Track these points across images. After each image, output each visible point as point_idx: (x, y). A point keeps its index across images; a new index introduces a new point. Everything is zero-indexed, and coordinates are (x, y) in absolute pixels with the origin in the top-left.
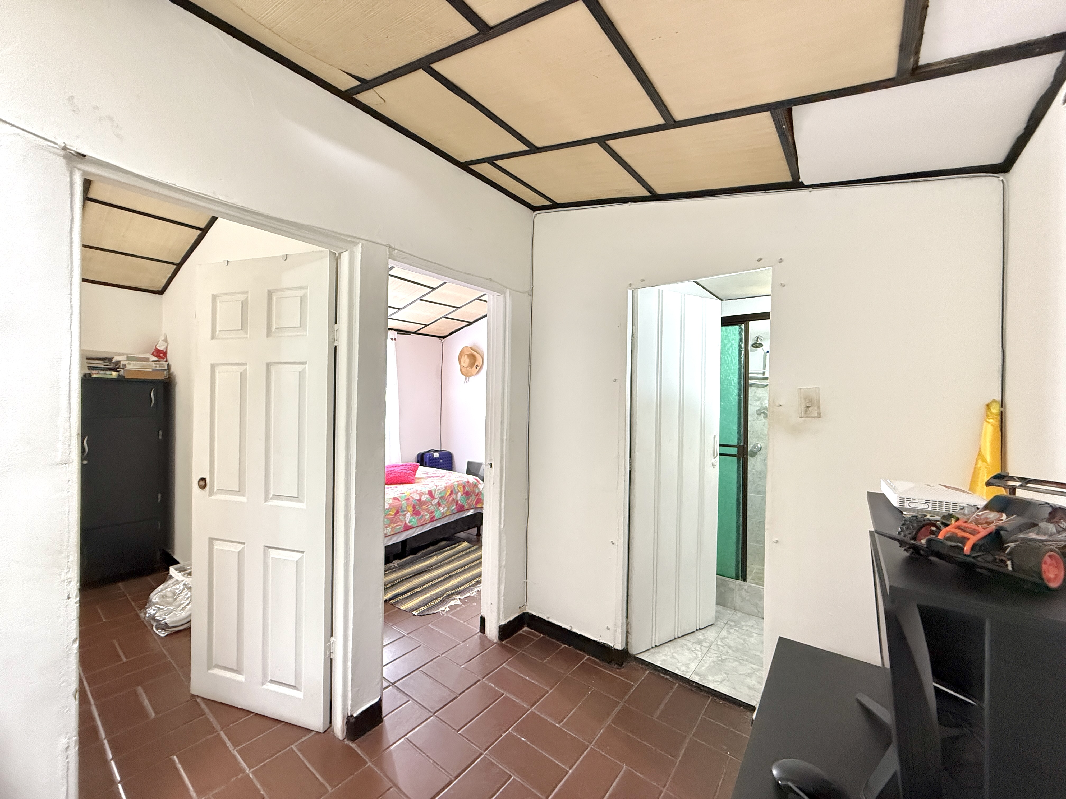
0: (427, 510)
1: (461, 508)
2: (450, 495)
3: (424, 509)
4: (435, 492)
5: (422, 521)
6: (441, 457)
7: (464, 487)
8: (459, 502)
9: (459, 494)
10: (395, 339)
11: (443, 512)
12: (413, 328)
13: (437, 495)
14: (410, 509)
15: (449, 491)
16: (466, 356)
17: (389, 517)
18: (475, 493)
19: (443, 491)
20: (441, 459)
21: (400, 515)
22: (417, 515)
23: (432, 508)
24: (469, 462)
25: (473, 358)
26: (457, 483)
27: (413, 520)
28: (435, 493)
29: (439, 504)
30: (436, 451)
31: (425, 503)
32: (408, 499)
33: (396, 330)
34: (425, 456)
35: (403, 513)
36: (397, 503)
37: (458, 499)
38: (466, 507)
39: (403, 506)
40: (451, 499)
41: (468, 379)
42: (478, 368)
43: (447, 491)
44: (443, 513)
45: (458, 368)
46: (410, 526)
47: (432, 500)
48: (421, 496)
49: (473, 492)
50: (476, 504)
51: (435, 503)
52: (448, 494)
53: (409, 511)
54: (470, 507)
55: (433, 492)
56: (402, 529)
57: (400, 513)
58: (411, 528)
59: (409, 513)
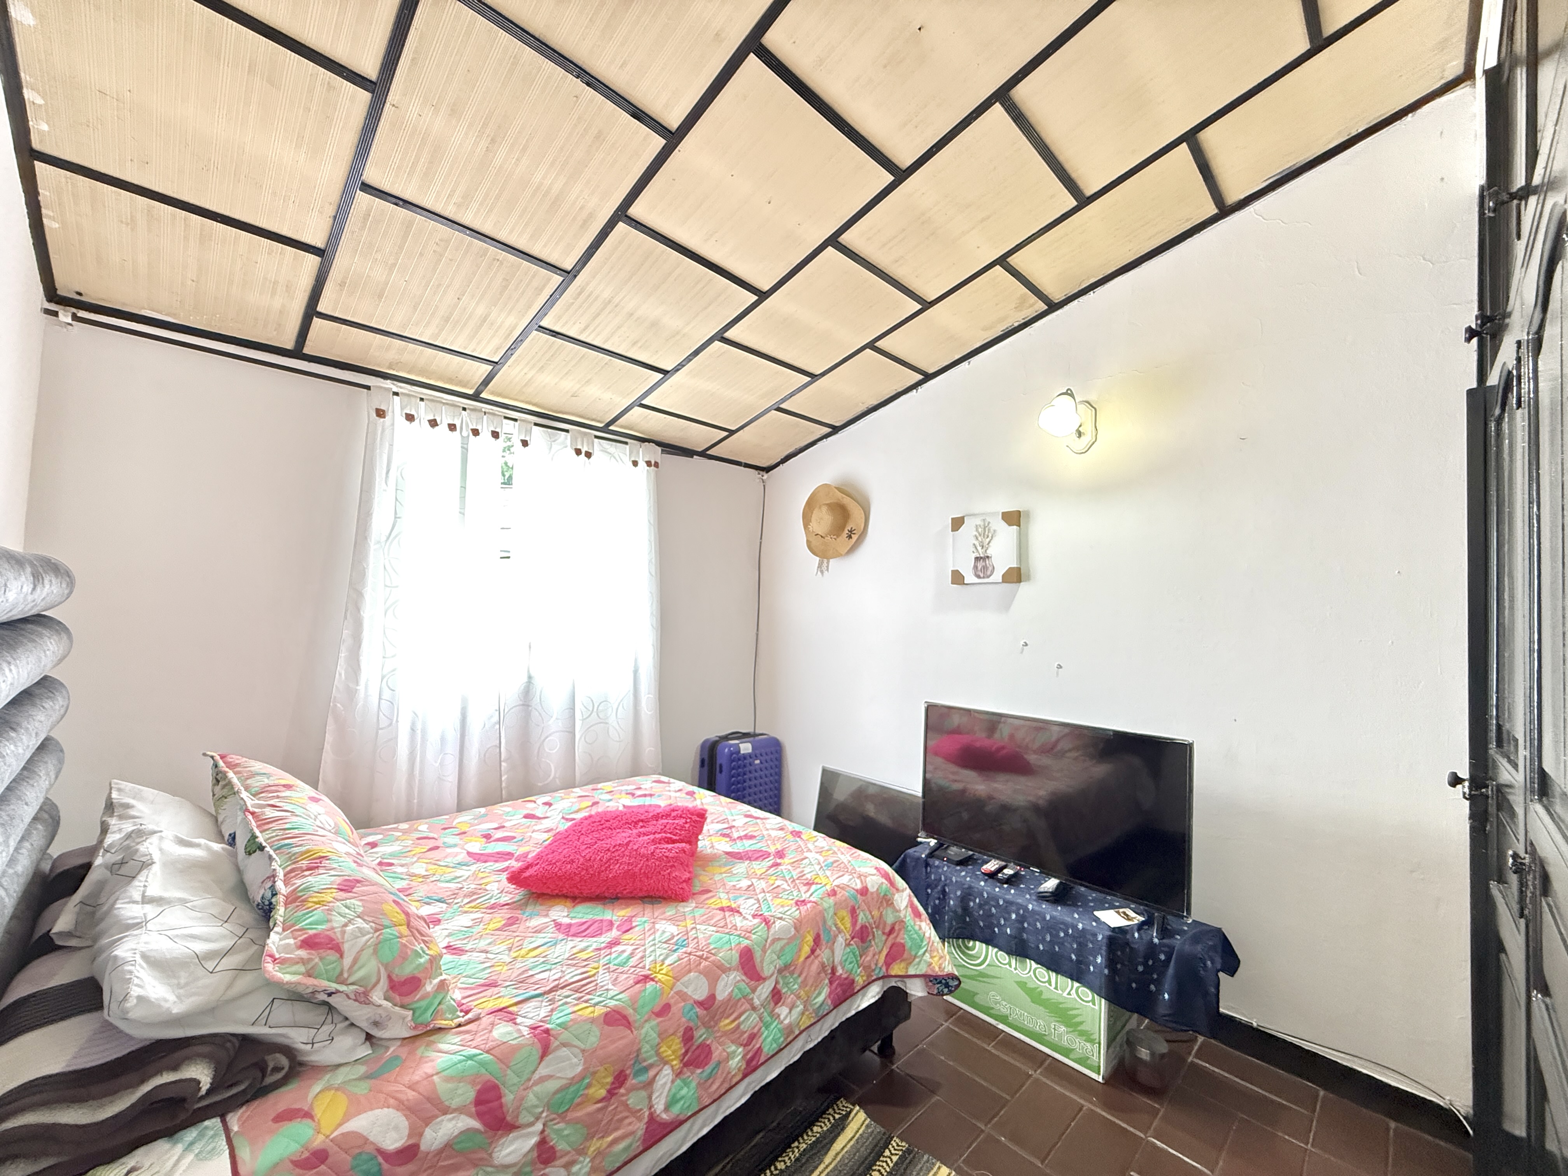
0: (734, 1034)
1: (844, 992)
2: (813, 951)
3: (725, 1034)
4: (764, 951)
5: (715, 1087)
6: (758, 752)
7: (853, 912)
8: (840, 971)
9: (840, 940)
10: (656, 465)
11: (790, 1025)
12: (699, 437)
13: (768, 965)
14: (673, 1049)
15: (810, 939)
16: (824, 509)
17: (579, 1114)
18: (885, 924)
19: (791, 939)
20: (756, 757)
21: (629, 1091)
22: (698, 1067)
23: (750, 1020)
24: (825, 771)
25: (841, 513)
26: (831, 900)
27: (684, 1091)
28: (762, 962)
29: (776, 996)
30: (745, 735)
31: (731, 1004)
32: (664, 1010)
33: (658, 444)
34: (719, 747)
35: (643, 1078)
36: (621, 1038)
37: (837, 960)
38: (860, 981)
39: (646, 1048)
40: (815, 967)
41: (825, 564)
42: (855, 537)
43: (803, 938)
44: (789, 1029)
45: (802, 538)
46: (672, 1123)
47: (754, 991)
48: (713, 981)
49: (880, 922)
50: (888, 964)
51: (764, 996)
52: (806, 950)
53: (666, 1063)
54: (869, 976)
55: (758, 955)
56: (637, 1146)
57: (632, 1082)
58: (677, 1124)
59: (667, 1071)
